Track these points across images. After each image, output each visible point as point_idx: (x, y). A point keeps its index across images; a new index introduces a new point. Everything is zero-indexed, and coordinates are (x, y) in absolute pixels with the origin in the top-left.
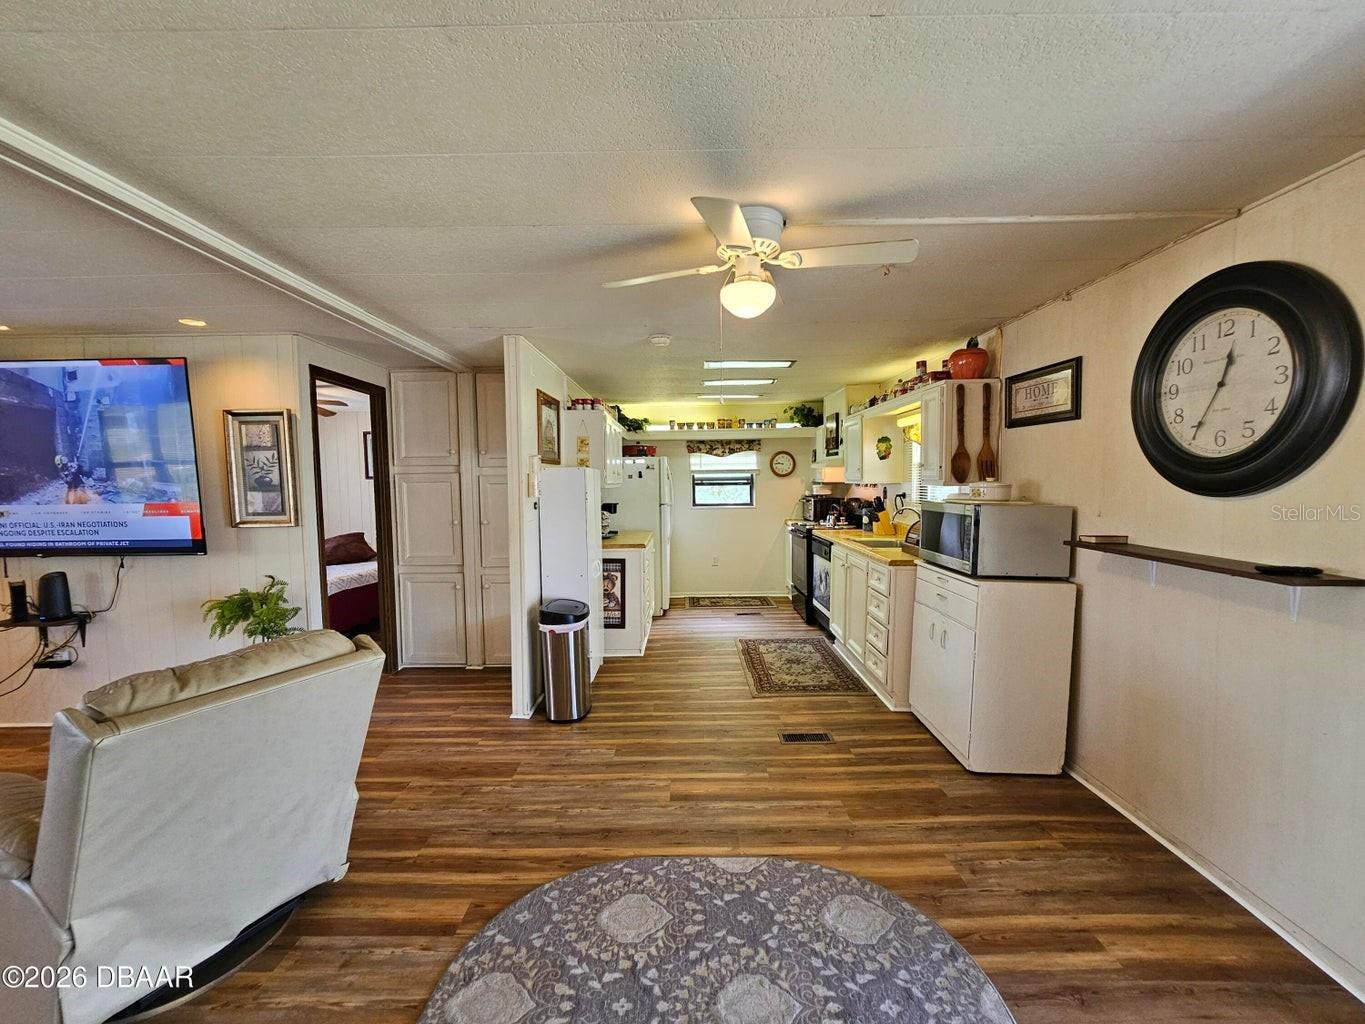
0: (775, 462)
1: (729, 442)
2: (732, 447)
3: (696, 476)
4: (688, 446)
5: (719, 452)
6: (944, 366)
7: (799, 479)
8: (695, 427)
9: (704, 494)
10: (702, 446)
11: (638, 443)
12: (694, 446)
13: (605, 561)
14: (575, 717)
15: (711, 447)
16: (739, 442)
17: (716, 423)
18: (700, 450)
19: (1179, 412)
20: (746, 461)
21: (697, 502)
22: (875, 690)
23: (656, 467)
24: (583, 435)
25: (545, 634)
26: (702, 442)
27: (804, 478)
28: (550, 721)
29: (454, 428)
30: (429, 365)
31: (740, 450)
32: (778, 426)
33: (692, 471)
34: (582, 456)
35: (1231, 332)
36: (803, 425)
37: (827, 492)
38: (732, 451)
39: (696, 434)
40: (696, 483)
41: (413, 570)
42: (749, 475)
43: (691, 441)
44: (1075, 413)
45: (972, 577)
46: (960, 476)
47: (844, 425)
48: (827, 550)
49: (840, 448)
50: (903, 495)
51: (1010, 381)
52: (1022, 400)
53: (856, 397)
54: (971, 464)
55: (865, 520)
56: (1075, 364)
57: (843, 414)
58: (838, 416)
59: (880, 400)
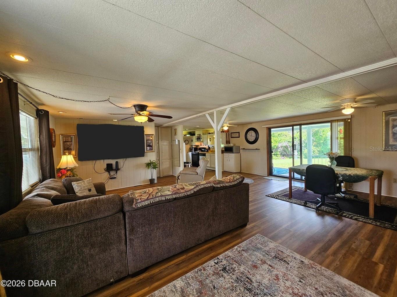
19: (249, 138)
27: (190, 145)
36: (190, 136)
44: (239, 137)
45: (233, 153)
46: (227, 143)
47: (202, 136)
48: (204, 155)
49: (201, 140)
50: (213, 146)
51: (231, 133)
52: (233, 135)
53: (204, 132)
54: (228, 142)
55: (206, 150)
56: (239, 132)
57: (202, 134)
58: (200, 134)
59: (211, 133)
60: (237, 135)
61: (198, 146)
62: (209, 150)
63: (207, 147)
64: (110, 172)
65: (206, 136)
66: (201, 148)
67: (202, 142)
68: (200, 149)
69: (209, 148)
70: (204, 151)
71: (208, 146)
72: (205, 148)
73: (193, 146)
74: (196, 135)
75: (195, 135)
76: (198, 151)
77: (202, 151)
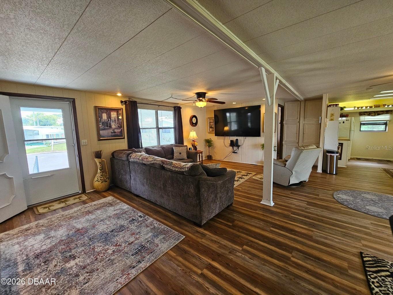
1: (378, 112)
3: (362, 122)
4: (360, 114)
5: (373, 115)
9: (364, 128)
11: (342, 114)
12: (362, 114)
13: (339, 143)
14: (334, 173)
15: (369, 113)
16: (382, 111)
17: (373, 106)
18: (365, 115)
20: (385, 117)
21: (361, 130)
23: (350, 120)
24: (332, 113)
25: (328, 155)
26: (366, 112)
28: (328, 173)
29: (299, 113)
30: (297, 100)
31: (383, 114)
33: (361, 121)
34: (332, 118)
38: (379, 114)
39: (364, 110)
40: (361, 124)
41: (286, 143)
42: (385, 122)
43: (361, 112)
64: (234, 147)
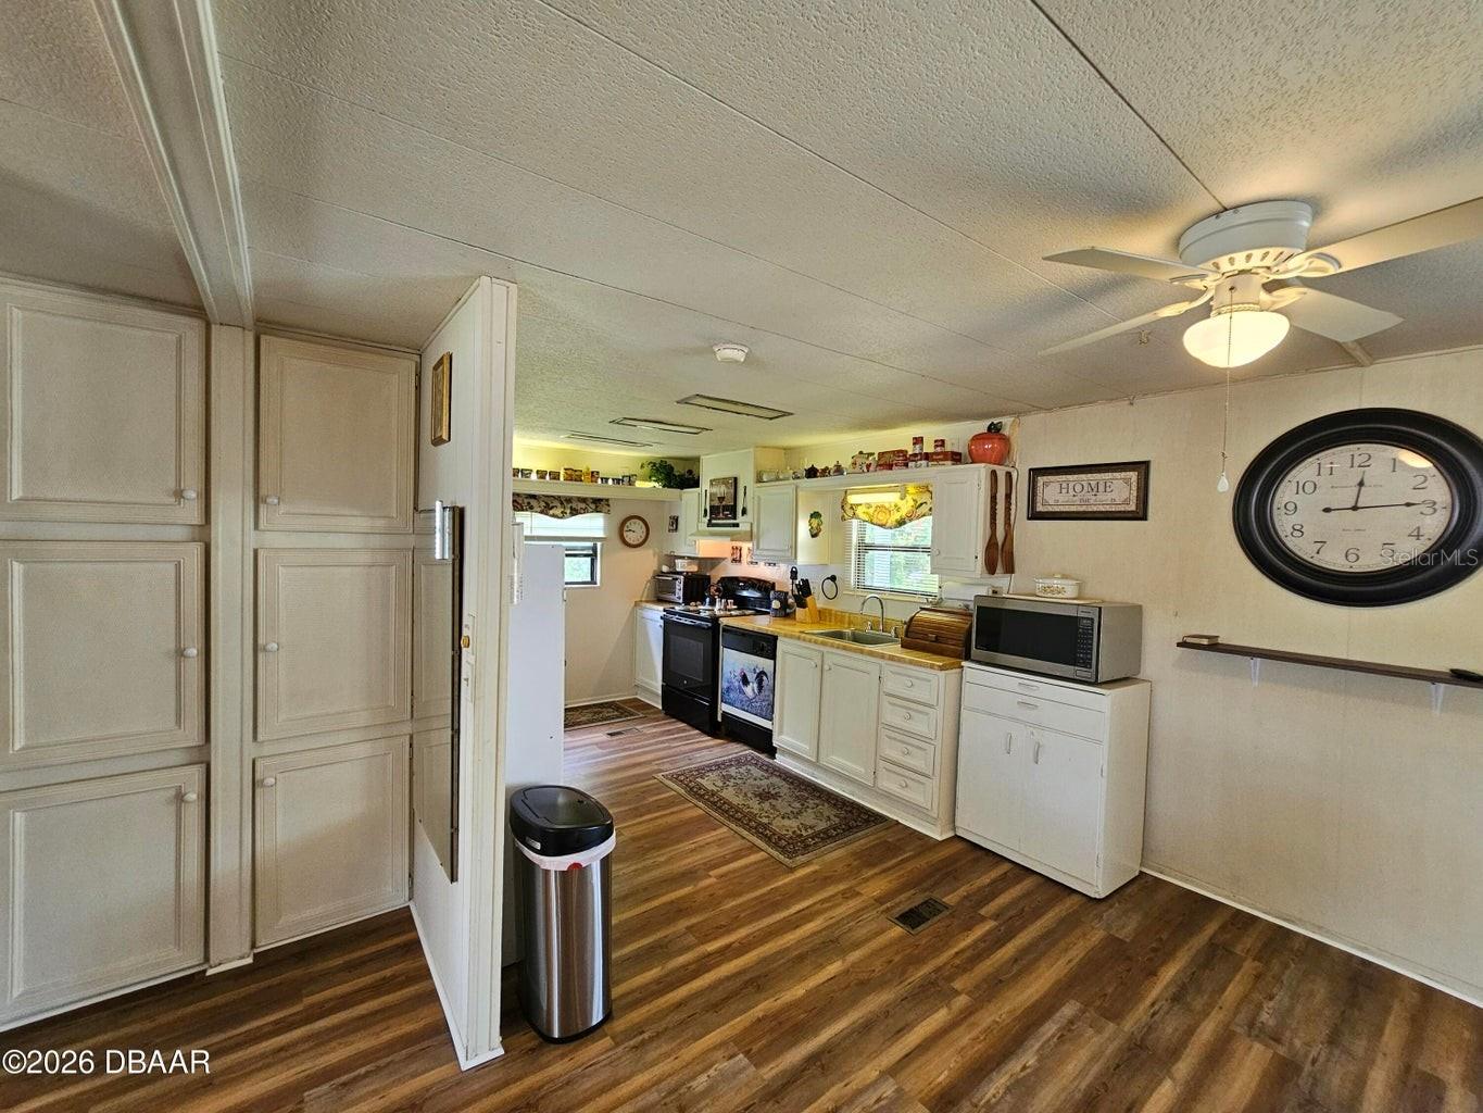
0: (626, 529)
1: (569, 500)
2: (574, 506)
4: (516, 501)
5: (558, 511)
6: (936, 446)
7: (651, 552)
8: (534, 477)
10: (533, 502)
12: (524, 502)
15: (546, 505)
16: (584, 500)
17: (562, 472)
18: (531, 508)
19: (1298, 527)
20: (591, 525)
22: (895, 818)
26: (533, 497)
27: (657, 550)
31: (585, 511)
32: (639, 484)
35: (1367, 464)
36: (664, 486)
37: (694, 568)
38: (574, 512)
39: (533, 486)
42: (590, 544)
43: (523, 495)
44: (1141, 514)
45: (1095, 684)
46: (991, 568)
47: (751, 495)
48: (764, 645)
49: (740, 519)
50: (833, 578)
51: (1036, 473)
52: (1053, 494)
53: (769, 462)
54: (999, 556)
55: (776, 604)
56: (1143, 468)
57: (747, 480)
58: (736, 479)
59: (825, 472)
60: (1120, 490)
61: (714, 562)
62: (802, 605)
63: (777, 574)
65: (782, 492)
66: (736, 580)
67: (750, 536)
68: (730, 587)
69: (804, 589)
70: (760, 607)
71: (794, 574)
72: (765, 587)
73: (678, 562)
74: (705, 485)
75: (696, 484)
76: (713, 603)
77: (743, 604)
